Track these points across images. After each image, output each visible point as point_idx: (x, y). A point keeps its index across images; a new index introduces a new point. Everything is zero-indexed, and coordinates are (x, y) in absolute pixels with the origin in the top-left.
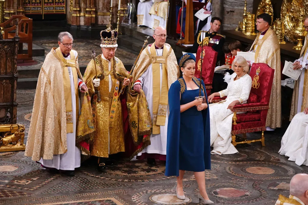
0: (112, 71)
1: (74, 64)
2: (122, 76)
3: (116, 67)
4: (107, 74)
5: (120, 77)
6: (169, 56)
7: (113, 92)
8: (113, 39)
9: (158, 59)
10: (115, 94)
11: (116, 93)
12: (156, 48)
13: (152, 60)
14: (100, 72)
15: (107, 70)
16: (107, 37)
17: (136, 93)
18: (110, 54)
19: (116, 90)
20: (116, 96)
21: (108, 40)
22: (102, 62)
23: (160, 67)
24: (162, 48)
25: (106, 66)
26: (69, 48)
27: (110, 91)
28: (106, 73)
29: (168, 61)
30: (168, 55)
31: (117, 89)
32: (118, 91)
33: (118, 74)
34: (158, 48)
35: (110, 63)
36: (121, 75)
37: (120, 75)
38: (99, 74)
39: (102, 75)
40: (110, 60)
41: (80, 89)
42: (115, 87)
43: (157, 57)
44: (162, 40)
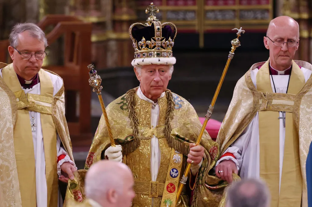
0: (162, 128)
1: (48, 107)
2: (188, 141)
3: (172, 118)
4: (146, 136)
5: (184, 144)
6: (307, 94)
7: (164, 182)
8: (159, 43)
9: (275, 102)
10: (168, 187)
11: (172, 184)
12: (272, 72)
13: (260, 102)
14: (130, 130)
15: (149, 125)
16: (144, 39)
17: (221, 183)
18: (153, 83)
19: (171, 176)
20: (170, 192)
21: (147, 46)
22: (135, 105)
23: (281, 120)
24: (288, 72)
25: (146, 116)
26: (33, 63)
27: (154, 179)
28: (145, 131)
29: (301, 106)
30: (305, 92)
31: (176, 174)
32: (177, 179)
33: (177, 136)
34: (276, 73)
35: (157, 106)
36: (187, 139)
37: (184, 139)
38: (126, 135)
39: (133, 137)
40: (156, 101)
41: (59, 172)
42: (170, 169)
43: (274, 95)
44: (282, 53)
